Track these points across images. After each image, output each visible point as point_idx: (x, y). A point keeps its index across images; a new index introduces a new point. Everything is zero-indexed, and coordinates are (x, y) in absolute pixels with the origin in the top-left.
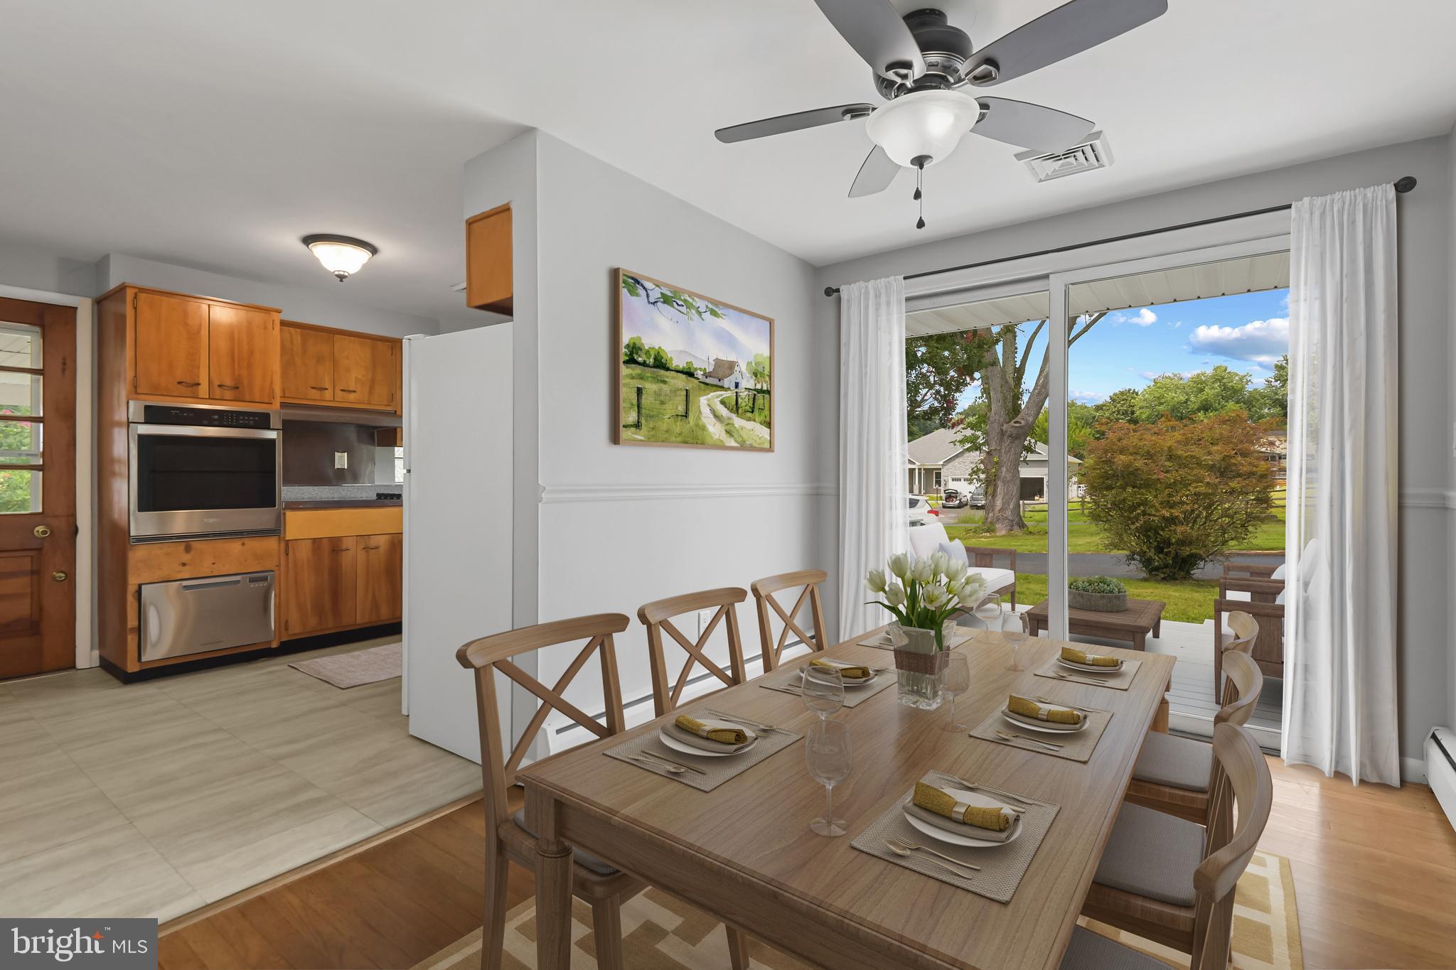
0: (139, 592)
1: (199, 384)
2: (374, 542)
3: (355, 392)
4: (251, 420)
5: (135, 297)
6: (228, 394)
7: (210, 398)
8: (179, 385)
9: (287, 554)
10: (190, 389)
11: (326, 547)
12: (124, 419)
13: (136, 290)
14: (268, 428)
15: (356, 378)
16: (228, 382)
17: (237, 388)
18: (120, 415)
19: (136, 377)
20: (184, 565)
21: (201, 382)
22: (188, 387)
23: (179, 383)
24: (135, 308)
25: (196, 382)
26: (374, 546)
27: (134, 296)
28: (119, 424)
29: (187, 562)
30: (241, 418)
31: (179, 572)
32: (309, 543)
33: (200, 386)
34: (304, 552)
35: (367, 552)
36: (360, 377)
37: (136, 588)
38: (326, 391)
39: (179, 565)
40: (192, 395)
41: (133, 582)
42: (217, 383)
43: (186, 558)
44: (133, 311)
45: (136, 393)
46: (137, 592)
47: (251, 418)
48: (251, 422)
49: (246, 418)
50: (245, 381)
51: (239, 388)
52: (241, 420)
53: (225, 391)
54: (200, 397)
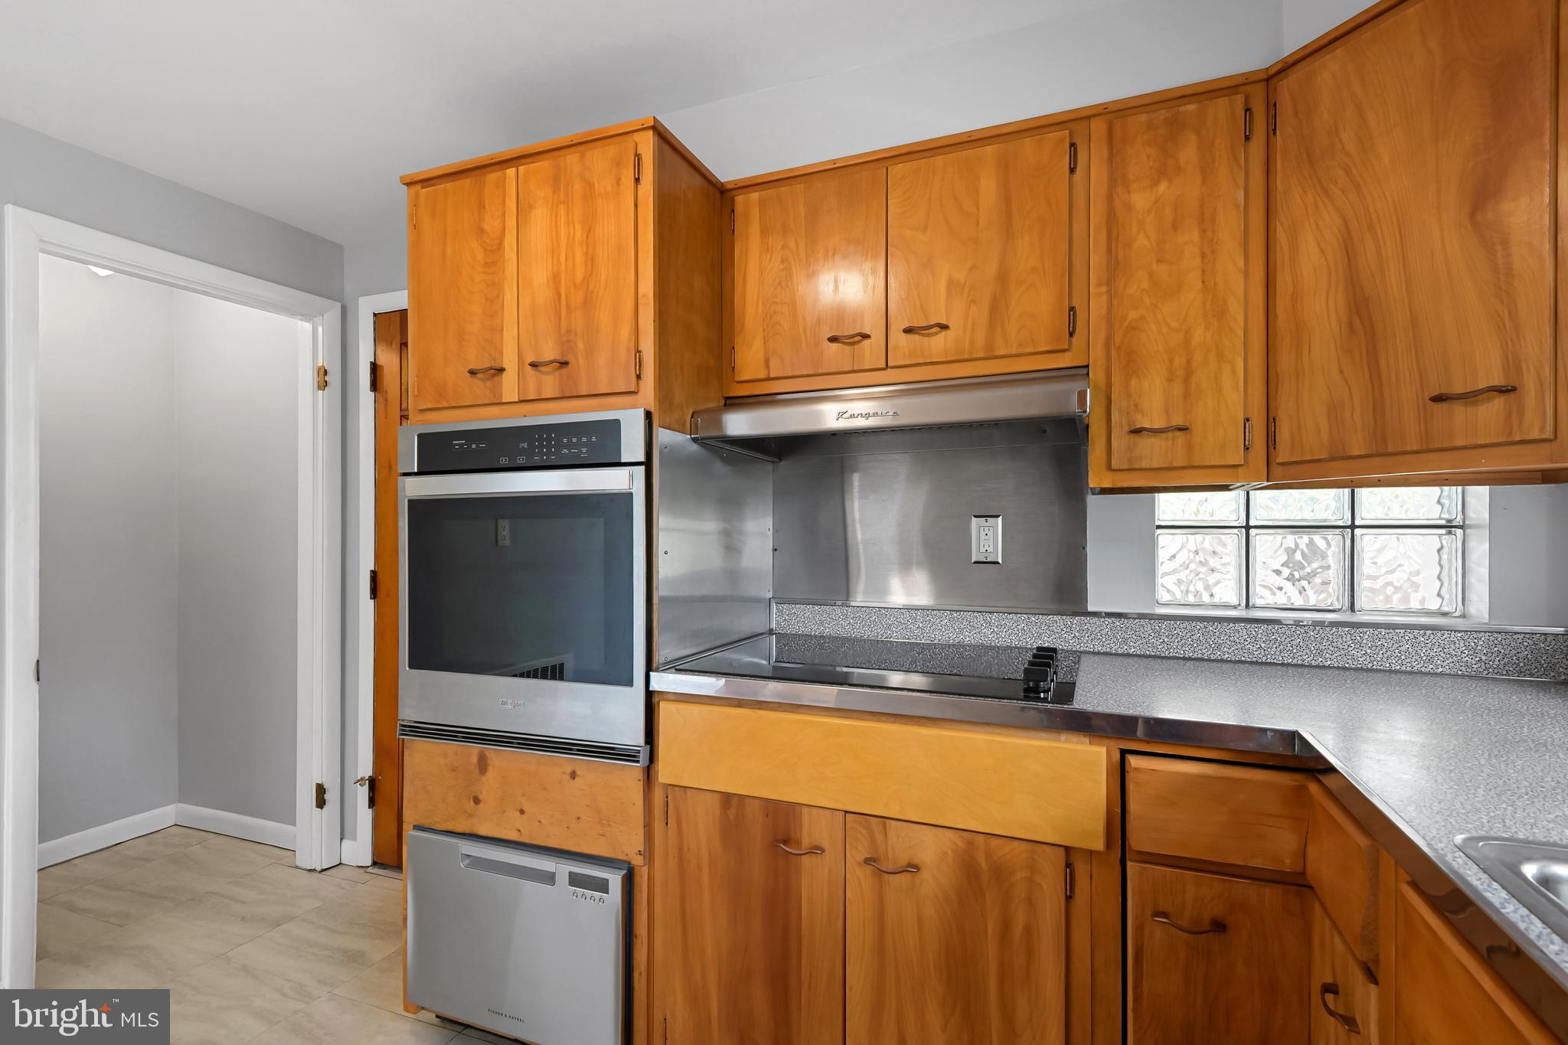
1: (502, 370)
2: (900, 845)
3: (945, 327)
4: (584, 445)
6: (550, 385)
7: (521, 401)
8: (471, 380)
9: (666, 824)
10: (488, 384)
14: (615, 464)
15: (952, 284)
16: (550, 352)
17: (566, 363)
19: (417, 375)
21: (505, 366)
22: (489, 379)
23: (473, 373)
25: (497, 366)
26: (903, 861)
29: (480, 796)
30: (565, 440)
32: (715, 803)
33: (504, 375)
35: (879, 875)
36: (960, 276)
38: (867, 342)
40: (491, 400)
42: (532, 360)
45: (418, 410)
47: (584, 439)
48: (584, 450)
49: (574, 440)
50: (581, 345)
51: (569, 366)
52: (566, 446)
53: (544, 377)
54: (504, 401)
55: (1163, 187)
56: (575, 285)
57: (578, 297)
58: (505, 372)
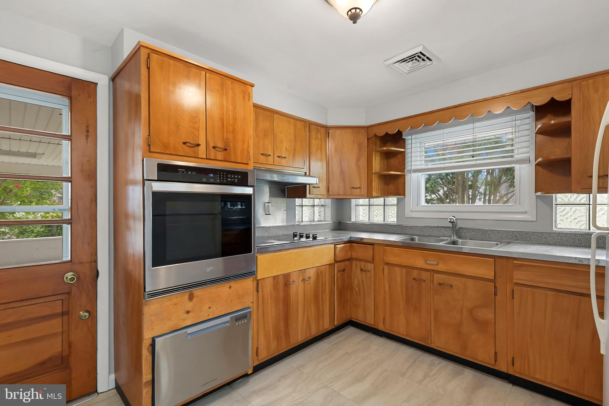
0: (153, 345)
1: (199, 145)
2: (308, 274)
3: (285, 158)
4: (236, 178)
5: (149, 58)
6: (220, 155)
7: (207, 159)
8: (183, 146)
9: (258, 291)
10: (192, 149)
11: (281, 282)
12: (139, 177)
13: (149, 51)
14: (247, 186)
15: (286, 148)
16: (220, 145)
17: (226, 149)
18: (137, 174)
19: (149, 135)
20: (188, 312)
21: (200, 143)
22: (192, 147)
23: (184, 143)
24: (149, 68)
25: (196, 143)
26: (308, 277)
27: (147, 56)
28: (134, 183)
29: (190, 310)
30: (229, 176)
31: (184, 320)
32: (271, 279)
33: (200, 147)
34: (268, 288)
35: (304, 282)
36: (288, 147)
37: (150, 342)
38: (270, 157)
39: (184, 313)
40: (194, 155)
41: (147, 336)
42: (212, 145)
43: (189, 306)
44: (147, 70)
45: (150, 151)
46: (151, 345)
47: (236, 177)
48: (236, 180)
49: (233, 176)
50: (231, 145)
51: (227, 150)
52: (230, 178)
53: (217, 152)
54: (199, 157)
55: (316, 141)
56: (229, 124)
57: (231, 129)
58: (200, 146)
